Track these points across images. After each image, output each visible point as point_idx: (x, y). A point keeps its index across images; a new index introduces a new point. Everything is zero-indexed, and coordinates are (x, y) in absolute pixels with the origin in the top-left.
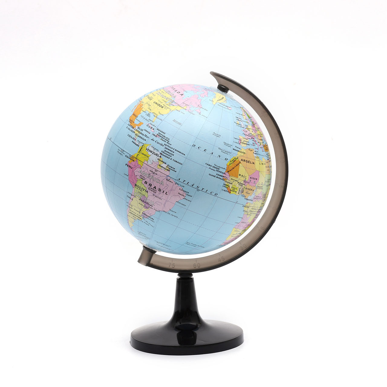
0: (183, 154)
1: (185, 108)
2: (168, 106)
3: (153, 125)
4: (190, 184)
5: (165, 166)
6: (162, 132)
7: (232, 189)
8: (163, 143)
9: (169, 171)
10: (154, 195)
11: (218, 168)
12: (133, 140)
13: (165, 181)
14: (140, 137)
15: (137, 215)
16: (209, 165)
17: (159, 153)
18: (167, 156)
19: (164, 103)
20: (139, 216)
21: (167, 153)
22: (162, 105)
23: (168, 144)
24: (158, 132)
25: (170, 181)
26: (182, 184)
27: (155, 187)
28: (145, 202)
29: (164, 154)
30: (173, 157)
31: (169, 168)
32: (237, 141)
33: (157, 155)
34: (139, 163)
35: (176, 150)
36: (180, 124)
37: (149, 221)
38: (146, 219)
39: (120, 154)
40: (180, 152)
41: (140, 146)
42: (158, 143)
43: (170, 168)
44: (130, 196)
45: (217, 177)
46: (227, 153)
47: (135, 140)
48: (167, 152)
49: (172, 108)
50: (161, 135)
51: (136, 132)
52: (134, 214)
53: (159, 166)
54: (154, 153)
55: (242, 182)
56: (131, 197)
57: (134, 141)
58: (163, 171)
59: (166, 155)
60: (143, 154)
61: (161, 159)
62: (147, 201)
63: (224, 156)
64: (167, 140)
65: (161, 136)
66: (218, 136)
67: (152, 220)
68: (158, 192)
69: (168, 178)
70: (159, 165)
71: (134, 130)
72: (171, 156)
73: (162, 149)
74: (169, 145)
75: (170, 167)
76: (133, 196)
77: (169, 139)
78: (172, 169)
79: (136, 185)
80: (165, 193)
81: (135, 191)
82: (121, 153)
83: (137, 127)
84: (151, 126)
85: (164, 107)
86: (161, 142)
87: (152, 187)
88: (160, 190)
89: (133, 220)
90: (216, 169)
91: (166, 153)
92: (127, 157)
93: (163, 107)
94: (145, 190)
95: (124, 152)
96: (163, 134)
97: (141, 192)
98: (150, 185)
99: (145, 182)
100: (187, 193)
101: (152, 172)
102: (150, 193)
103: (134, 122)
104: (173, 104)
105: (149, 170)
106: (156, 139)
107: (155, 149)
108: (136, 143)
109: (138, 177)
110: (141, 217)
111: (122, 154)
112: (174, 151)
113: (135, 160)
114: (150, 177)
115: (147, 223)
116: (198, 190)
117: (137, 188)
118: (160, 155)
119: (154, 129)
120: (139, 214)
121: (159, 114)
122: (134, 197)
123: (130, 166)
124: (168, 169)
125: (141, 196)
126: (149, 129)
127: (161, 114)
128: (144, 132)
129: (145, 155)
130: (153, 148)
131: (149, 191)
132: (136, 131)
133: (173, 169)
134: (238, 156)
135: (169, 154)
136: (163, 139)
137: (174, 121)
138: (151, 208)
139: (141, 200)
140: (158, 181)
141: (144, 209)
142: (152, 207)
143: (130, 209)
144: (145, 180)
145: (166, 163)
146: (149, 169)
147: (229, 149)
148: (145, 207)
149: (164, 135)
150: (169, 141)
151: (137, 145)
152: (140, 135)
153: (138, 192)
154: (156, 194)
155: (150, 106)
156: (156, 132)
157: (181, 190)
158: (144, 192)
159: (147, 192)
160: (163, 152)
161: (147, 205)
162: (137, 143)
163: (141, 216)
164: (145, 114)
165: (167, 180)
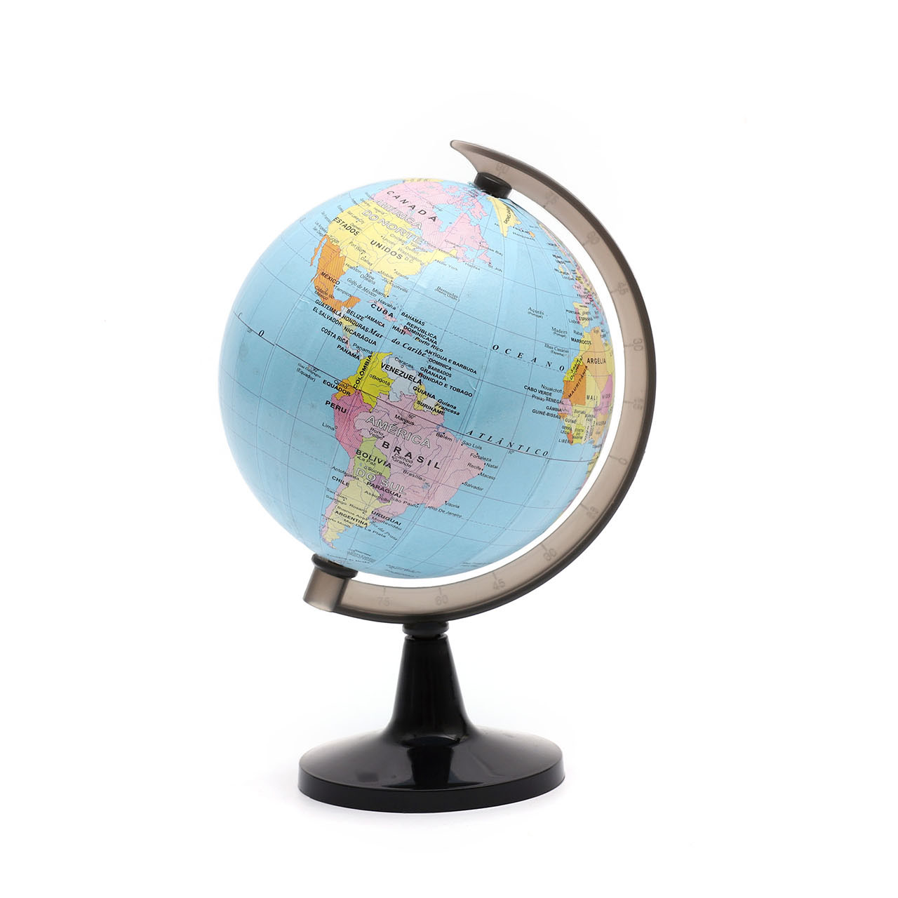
0: (471, 370)
1: (454, 252)
2: (414, 255)
3: (389, 306)
4: (494, 440)
5: (431, 402)
6: (416, 321)
7: (575, 435)
8: (423, 348)
9: (442, 413)
10: (405, 471)
11: (550, 392)
12: (340, 343)
13: (434, 437)
14: (359, 335)
15: (357, 518)
16: (532, 390)
17: (414, 374)
18: (436, 379)
19: (400, 246)
20: (361, 519)
21: (435, 372)
22: (395, 249)
23: (434, 351)
24: (405, 321)
25: (446, 438)
26: (478, 443)
27: (409, 455)
28: (382, 489)
29: (428, 375)
30: (449, 381)
31: (443, 408)
32: (573, 317)
33: (410, 377)
34: (366, 399)
35: (454, 363)
36: (454, 297)
37: (387, 528)
38: (381, 525)
39: (307, 375)
40: (465, 368)
41: (361, 358)
42: (409, 349)
43: (445, 406)
44: (340, 476)
45: (548, 414)
46: (562, 353)
47: (347, 343)
48: (436, 369)
49: (424, 257)
50: (413, 328)
51: (346, 323)
52: (348, 514)
53: (416, 405)
54: (403, 375)
55: (592, 413)
56: (344, 478)
57: (343, 345)
58: (428, 414)
59: (432, 377)
60: (374, 377)
61: (422, 388)
62: (387, 486)
63: (557, 361)
64: (432, 340)
65: (416, 330)
66: (539, 314)
67: (397, 525)
68: (416, 464)
69: (441, 430)
70: (419, 403)
71: (335, 316)
72: (445, 379)
73: (422, 362)
74: (438, 352)
75: (443, 406)
76: (351, 476)
77: (435, 337)
78: (448, 408)
79: (358, 452)
80: (433, 464)
81: (358, 466)
82: (309, 373)
83: (344, 311)
84: (384, 307)
85: (404, 256)
86: (417, 345)
87: (403, 453)
88: (421, 459)
89: (343, 527)
90: (544, 397)
91: (432, 371)
92: (330, 385)
93: (400, 257)
94: (383, 462)
95: (318, 373)
96: (419, 325)
97: (372, 466)
98: (398, 449)
99: (384, 444)
100: (487, 462)
101: (402, 419)
102: (397, 468)
103: (332, 297)
104: (423, 246)
105: (392, 417)
106: (403, 339)
107: (405, 363)
108: (350, 350)
109: (365, 433)
110: (368, 522)
111: (313, 376)
112: (451, 365)
113: (352, 391)
114: (396, 432)
115: (381, 533)
116: (511, 451)
117: (362, 457)
118: (418, 379)
119: (391, 315)
120: (362, 515)
121: (395, 276)
122: (352, 478)
123: (338, 407)
124: (440, 410)
125: (371, 477)
126: (379, 316)
127: (401, 276)
128: (366, 322)
129: (381, 380)
130: (400, 361)
131: (393, 463)
132: (343, 320)
133: (452, 409)
134: (581, 353)
135: (439, 374)
136: (421, 338)
137: (439, 289)
138: (397, 500)
139: (373, 485)
140: (417, 440)
141: (377, 504)
142: (399, 499)
143: (339, 504)
144: (384, 440)
145: (434, 397)
146: (394, 412)
147: (565, 343)
148: (381, 498)
149: (423, 328)
150: (436, 343)
151: (354, 355)
152: (359, 330)
153: (365, 468)
154: (411, 469)
155: (366, 254)
156: (402, 322)
157: (475, 457)
158: (380, 468)
159: (389, 465)
160: (426, 371)
161: (386, 495)
162: (354, 352)
163: (367, 519)
164: (359, 274)
165: (439, 435)
